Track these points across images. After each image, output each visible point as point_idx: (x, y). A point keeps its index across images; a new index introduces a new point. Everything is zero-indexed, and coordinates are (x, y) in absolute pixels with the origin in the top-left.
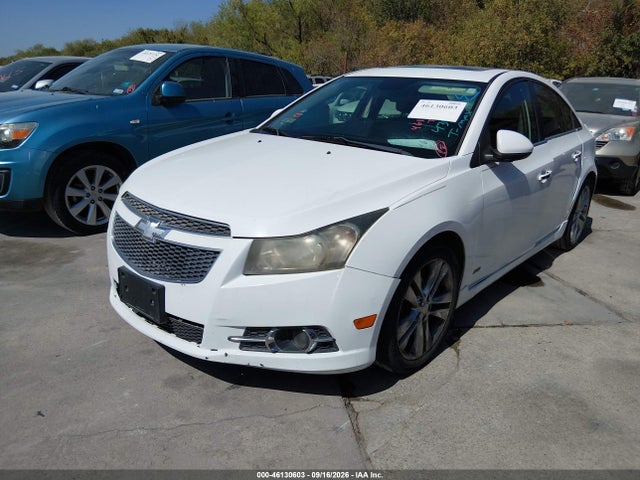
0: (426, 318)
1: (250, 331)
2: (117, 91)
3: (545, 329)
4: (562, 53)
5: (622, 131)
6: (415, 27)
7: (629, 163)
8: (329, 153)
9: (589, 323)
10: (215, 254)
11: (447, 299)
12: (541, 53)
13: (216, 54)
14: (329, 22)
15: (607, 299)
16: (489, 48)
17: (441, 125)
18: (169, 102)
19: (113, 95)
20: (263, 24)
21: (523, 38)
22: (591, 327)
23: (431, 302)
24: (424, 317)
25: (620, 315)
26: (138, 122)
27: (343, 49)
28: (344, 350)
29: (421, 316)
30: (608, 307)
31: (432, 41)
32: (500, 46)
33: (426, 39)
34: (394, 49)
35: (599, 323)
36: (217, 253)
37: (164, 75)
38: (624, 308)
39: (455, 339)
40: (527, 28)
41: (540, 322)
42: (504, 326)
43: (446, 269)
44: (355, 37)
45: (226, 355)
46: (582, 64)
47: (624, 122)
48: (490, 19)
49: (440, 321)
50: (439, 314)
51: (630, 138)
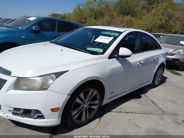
0: (87, 108)
1: (15, 109)
2: (20, 28)
3: (134, 115)
4: (171, 27)
5: (181, 51)
6: (128, 18)
7: (182, 61)
8: (62, 50)
9: (151, 114)
10: (5, 81)
11: (97, 102)
12: (164, 27)
13: (53, 19)
14: (104, 15)
15: (161, 106)
16: (149, 24)
17: (103, 44)
18: (35, 32)
19: (18, 29)
20: (85, 14)
21: (159, 22)
22: (151, 115)
23: (89, 103)
24: (86, 108)
25: (163, 112)
26: (24, 37)
27: (107, 22)
28: (47, 119)
29: (84, 108)
30: (160, 109)
31: (133, 22)
32: (152, 24)
33: (131, 21)
34: (122, 23)
35: (154, 114)
36: (6, 81)
37: (35, 24)
38: (165, 110)
39: (102, 115)
40: (161, 20)
41: (134, 112)
42: (121, 112)
43: (95, 92)
44: (111, 19)
45: (8, 116)
46: (177, 31)
47: (182, 48)
48: (150, 16)
49: (94, 109)
50: (93, 107)
51: (183, 54)
